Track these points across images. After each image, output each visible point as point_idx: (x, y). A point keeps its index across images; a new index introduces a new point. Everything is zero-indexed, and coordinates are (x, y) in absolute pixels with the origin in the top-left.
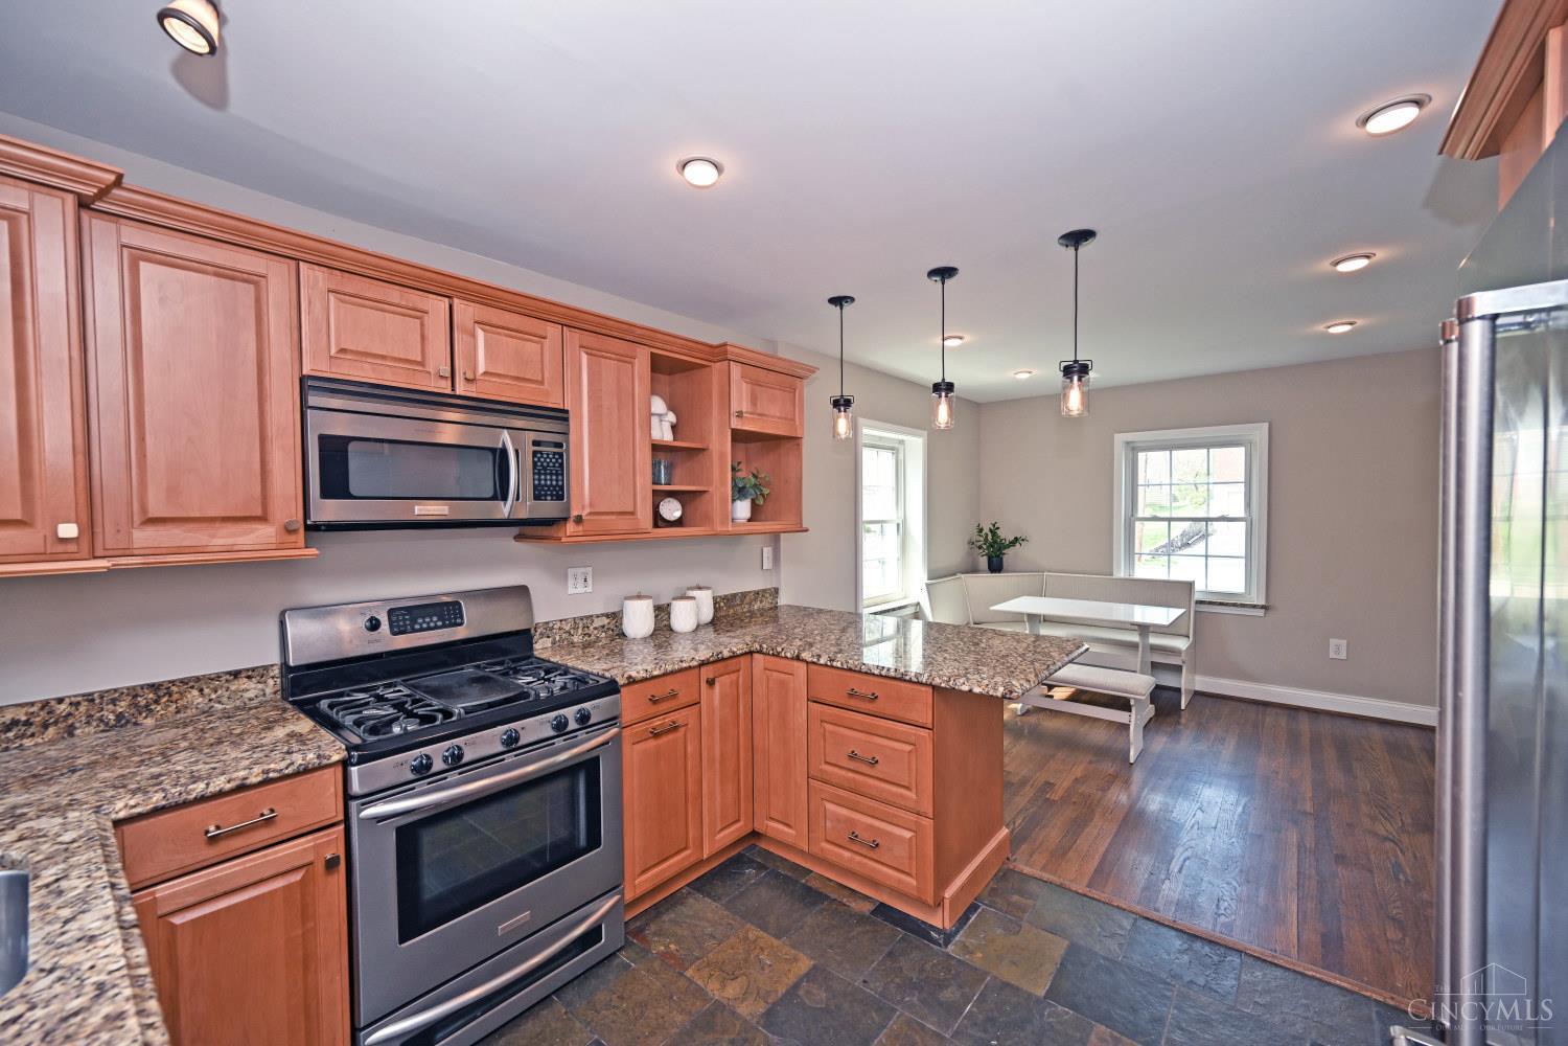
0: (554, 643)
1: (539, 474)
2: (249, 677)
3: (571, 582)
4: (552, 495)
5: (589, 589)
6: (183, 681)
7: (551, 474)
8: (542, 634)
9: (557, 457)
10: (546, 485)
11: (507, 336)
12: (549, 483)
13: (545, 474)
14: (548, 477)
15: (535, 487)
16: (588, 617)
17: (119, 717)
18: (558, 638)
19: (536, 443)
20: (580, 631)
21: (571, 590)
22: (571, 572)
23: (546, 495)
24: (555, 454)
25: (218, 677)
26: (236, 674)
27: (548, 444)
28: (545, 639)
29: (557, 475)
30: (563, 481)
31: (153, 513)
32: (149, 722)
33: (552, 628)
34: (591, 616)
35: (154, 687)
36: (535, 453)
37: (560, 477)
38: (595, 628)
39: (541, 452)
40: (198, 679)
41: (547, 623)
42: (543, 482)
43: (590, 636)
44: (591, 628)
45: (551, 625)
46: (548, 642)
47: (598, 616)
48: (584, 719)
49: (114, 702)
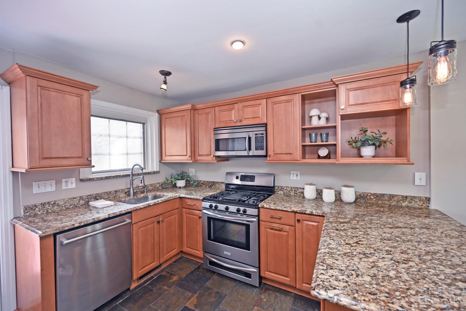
0: (284, 193)
1: (257, 143)
2: (223, 184)
3: (292, 175)
4: (260, 149)
5: (299, 178)
6: (216, 182)
7: (260, 143)
8: (280, 190)
9: (262, 137)
10: (259, 146)
11: (250, 107)
12: (259, 145)
13: (259, 143)
14: (259, 144)
15: (255, 147)
16: (296, 188)
17: (210, 185)
18: (285, 192)
19: (256, 134)
20: (293, 192)
21: (292, 178)
22: (292, 172)
23: (259, 149)
24: (261, 136)
25: (220, 183)
26: (222, 183)
27: (259, 134)
28: (281, 191)
29: (262, 143)
30: (263, 144)
31: (200, 154)
32: (213, 187)
33: (284, 189)
34: (298, 188)
35: (213, 182)
36: (255, 137)
37: (263, 143)
38: (299, 192)
39: (257, 137)
40: (218, 182)
41: (282, 187)
42: (258, 145)
43: (297, 194)
44: (297, 192)
45: (283, 187)
46: (282, 193)
47: (300, 188)
48: (245, 211)
49: (210, 183)
